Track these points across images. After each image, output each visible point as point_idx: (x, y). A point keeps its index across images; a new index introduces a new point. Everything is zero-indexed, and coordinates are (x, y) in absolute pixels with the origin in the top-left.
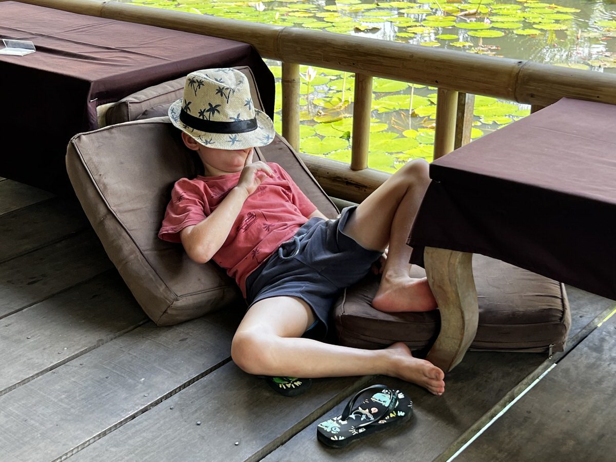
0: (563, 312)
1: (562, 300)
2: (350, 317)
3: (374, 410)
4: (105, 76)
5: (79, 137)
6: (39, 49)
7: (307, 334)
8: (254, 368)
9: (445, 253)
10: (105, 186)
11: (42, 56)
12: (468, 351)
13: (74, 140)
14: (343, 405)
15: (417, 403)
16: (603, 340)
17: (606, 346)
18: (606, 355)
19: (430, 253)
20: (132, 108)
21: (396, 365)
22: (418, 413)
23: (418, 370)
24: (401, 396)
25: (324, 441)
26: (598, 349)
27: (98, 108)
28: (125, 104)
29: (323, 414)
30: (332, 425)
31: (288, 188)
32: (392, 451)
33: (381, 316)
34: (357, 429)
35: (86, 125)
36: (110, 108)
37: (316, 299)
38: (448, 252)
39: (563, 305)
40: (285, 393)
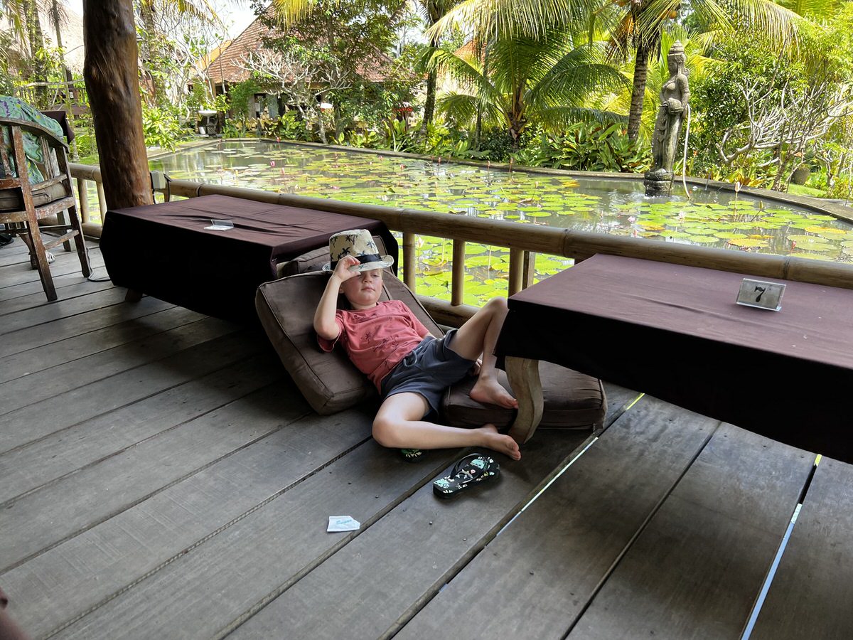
0: (602, 401)
1: (601, 392)
2: (454, 406)
3: (473, 471)
4: (282, 243)
5: (264, 285)
6: (236, 226)
7: (425, 419)
8: (388, 443)
9: (519, 360)
10: (282, 318)
11: (238, 231)
12: (537, 430)
13: (261, 287)
14: (451, 468)
15: (502, 466)
16: (629, 420)
17: (632, 424)
18: (632, 431)
19: (509, 361)
20: (300, 264)
21: (488, 439)
22: (504, 473)
23: (503, 443)
24: (491, 461)
25: (438, 494)
26: (627, 426)
27: (278, 265)
28: (296, 262)
29: (437, 475)
30: (443, 482)
31: (409, 318)
32: (486, 500)
33: (476, 405)
34: (462, 485)
35: (270, 277)
36: (286, 265)
38: (522, 359)
39: (602, 396)
40: (410, 461)
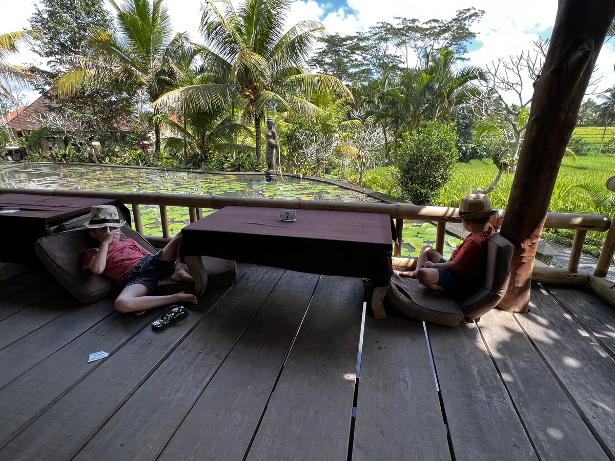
0: (235, 270)
1: (235, 266)
2: (162, 285)
3: (173, 314)
4: (52, 216)
5: (41, 239)
6: (21, 209)
9: (191, 257)
10: (55, 256)
11: (23, 212)
13: (38, 241)
14: (161, 316)
15: (188, 309)
16: (249, 276)
17: (250, 278)
18: (250, 281)
19: (186, 258)
20: (66, 226)
21: (181, 298)
22: (189, 311)
23: (188, 298)
24: (182, 307)
25: (155, 329)
26: (247, 279)
27: (51, 228)
28: (63, 225)
29: (154, 320)
30: (156, 323)
32: (180, 326)
33: (174, 283)
34: (166, 322)
35: (46, 234)
36: (57, 228)
37: (149, 282)
38: (192, 257)
39: (235, 268)
40: (140, 317)
